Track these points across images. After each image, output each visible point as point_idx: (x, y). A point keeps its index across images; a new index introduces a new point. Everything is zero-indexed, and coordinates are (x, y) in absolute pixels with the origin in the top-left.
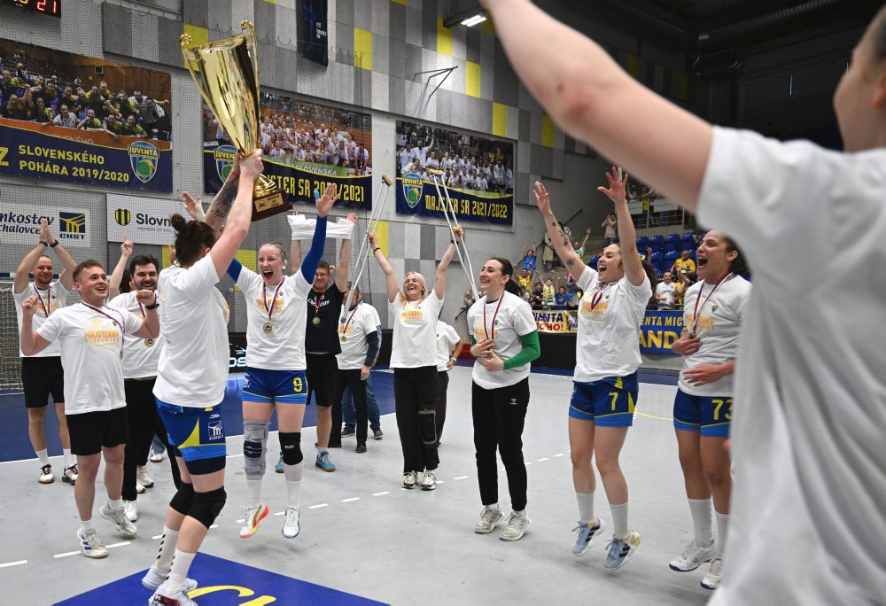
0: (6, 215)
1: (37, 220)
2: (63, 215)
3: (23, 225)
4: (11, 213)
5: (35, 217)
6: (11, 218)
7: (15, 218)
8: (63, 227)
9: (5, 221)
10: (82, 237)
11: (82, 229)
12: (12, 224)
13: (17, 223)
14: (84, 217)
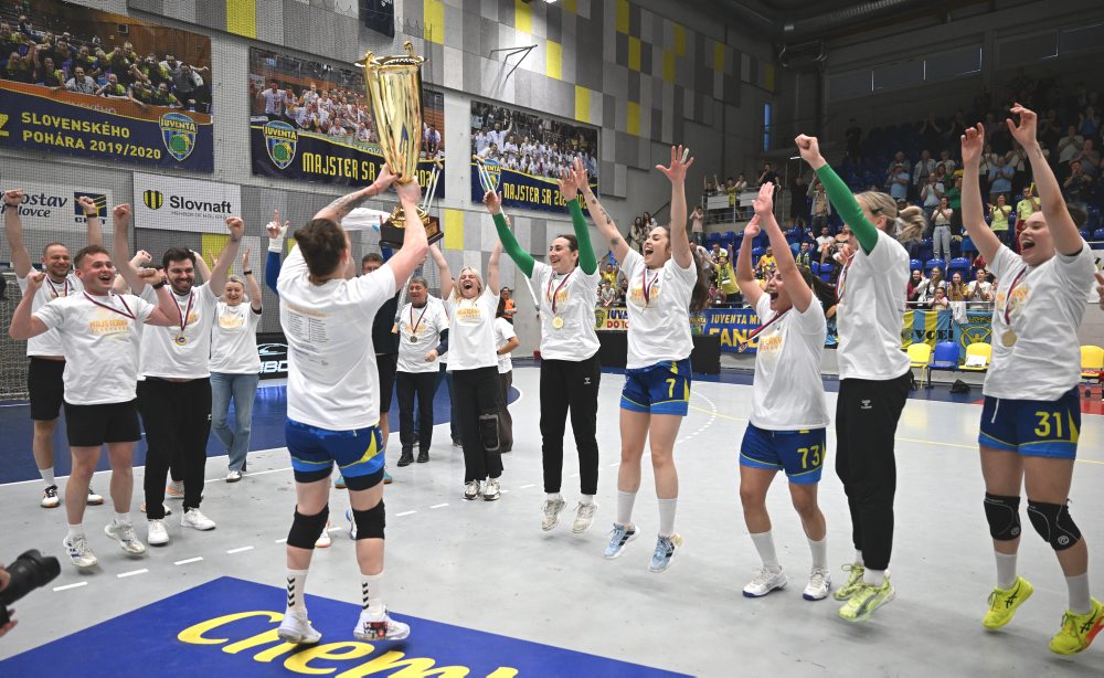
1: (45, 201)
2: (77, 195)
5: (42, 197)
8: (79, 209)
11: (103, 213)
14: (105, 198)
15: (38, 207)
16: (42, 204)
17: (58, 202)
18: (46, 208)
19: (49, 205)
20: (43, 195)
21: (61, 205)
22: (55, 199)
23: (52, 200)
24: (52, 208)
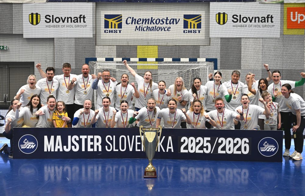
0: (149, 19)
1: (168, 22)
2: (186, 16)
3: (159, 25)
4: (152, 18)
5: (167, 19)
6: (152, 21)
7: (154, 22)
8: (186, 25)
9: (148, 24)
10: (199, 32)
11: (199, 26)
12: (152, 25)
13: (155, 25)
14: (201, 17)
15: (164, 25)
16: (166, 23)
17: (175, 21)
18: (169, 25)
19: (170, 23)
20: (167, 18)
21: (176, 23)
22: (174, 19)
23: (172, 21)
24: (171, 25)
